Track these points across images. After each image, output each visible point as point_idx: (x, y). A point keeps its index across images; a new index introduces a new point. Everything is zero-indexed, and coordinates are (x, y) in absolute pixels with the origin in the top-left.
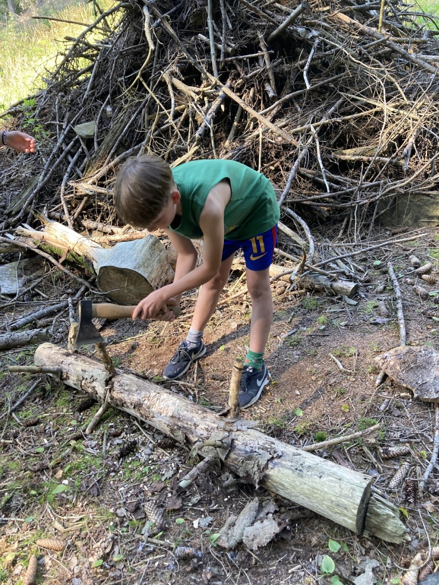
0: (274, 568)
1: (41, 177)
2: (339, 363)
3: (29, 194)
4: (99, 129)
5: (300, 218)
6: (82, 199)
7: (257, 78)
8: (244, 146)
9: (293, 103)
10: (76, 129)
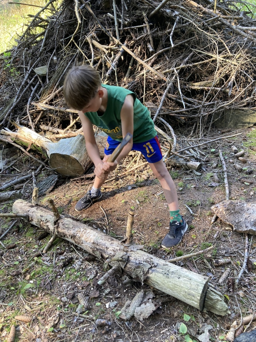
0: (153, 330)
1: (15, 100)
2: (190, 210)
3: (8, 110)
4: (49, 70)
5: (168, 124)
6: (40, 113)
7: (143, 40)
8: (135, 81)
9: (164, 55)
10: (36, 70)
